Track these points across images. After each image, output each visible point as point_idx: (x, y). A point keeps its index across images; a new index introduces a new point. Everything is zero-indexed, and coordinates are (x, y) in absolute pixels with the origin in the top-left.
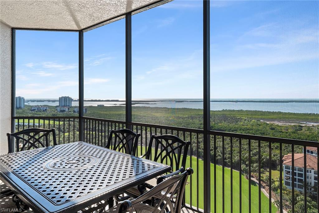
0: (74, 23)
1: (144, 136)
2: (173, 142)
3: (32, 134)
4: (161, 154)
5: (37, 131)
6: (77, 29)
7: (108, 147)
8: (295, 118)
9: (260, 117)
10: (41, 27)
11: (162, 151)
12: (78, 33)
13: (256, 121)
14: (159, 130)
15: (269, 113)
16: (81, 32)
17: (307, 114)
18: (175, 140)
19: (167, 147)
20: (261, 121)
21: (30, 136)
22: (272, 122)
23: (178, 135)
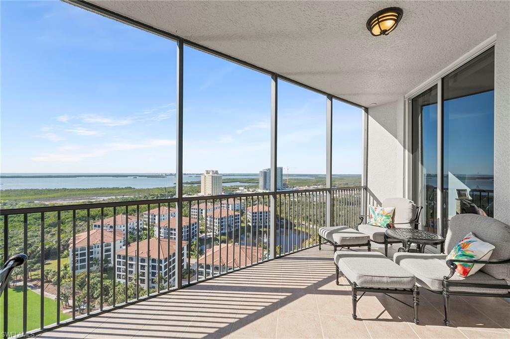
8: (84, 194)
9: (34, 197)
15: (49, 191)
17: (98, 188)
20: (35, 202)
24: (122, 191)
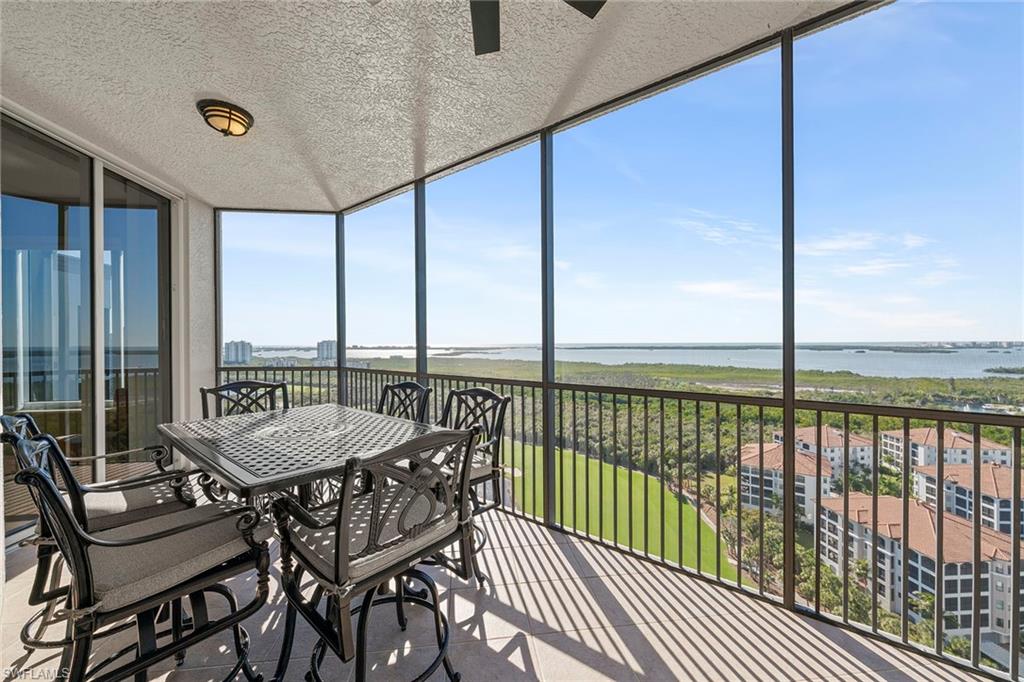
0: (325, 198)
1: (439, 392)
2: (485, 400)
3: (244, 391)
4: (465, 419)
5: (254, 386)
6: (333, 209)
7: (380, 411)
9: (695, 376)
10: (267, 207)
11: (467, 416)
12: (334, 217)
13: (687, 384)
14: (462, 383)
15: (712, 368)
16: (340, 215)
18: (487, 395)
19: (475, 408)
20: (697, 384)
21: (242, 394)
22: (717, 387)
23: (493, 389)
24: (831, 378)
